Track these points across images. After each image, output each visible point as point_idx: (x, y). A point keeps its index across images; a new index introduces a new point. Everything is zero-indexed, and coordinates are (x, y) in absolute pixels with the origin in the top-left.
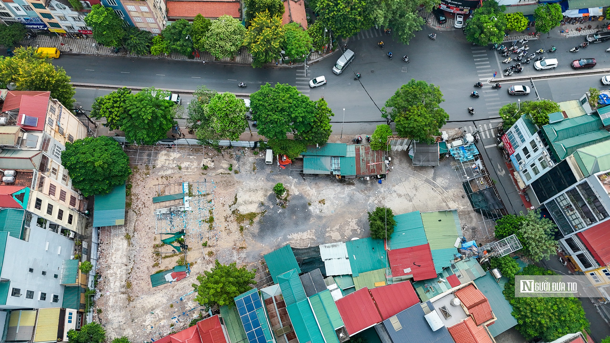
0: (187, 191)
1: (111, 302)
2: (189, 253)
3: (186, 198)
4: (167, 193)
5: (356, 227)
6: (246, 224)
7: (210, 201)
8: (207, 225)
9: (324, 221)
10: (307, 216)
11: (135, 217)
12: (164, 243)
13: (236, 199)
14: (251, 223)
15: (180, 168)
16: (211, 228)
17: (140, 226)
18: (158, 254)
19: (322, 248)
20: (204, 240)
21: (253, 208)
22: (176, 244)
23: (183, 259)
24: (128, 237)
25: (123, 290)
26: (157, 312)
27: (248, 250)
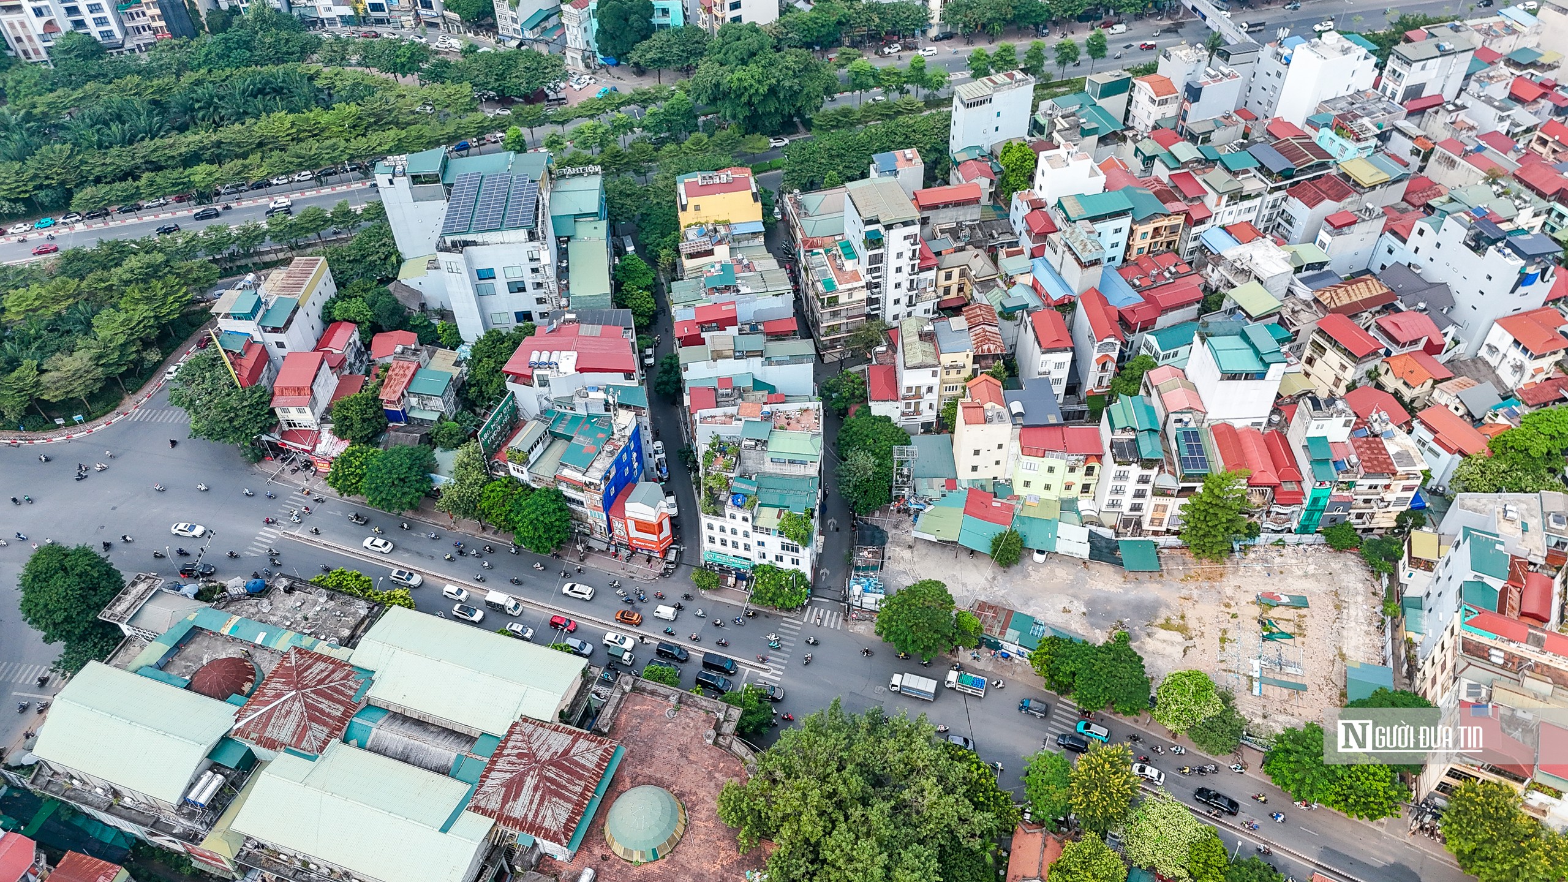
0: (1256, 684)
1: (1360, 599)
2: (1257, 614)
4: (1285, 691)
5: (1032, 573)
6: (1175, 621)
7: (1222, 661)
8: (1229, 636)
9: (1071, 591)
10: (1091, 603)
11: (1334, 678)
12: (1290, 636)
13: (1185, 651)
14: (1168, 620)
15: (1265, 717)
16: (1225, 632)
17: (1325, 664)
18: (1299, 626)
19: (1086, 555)
20: (1235, 621)
21: (1162, 634)
22: (1275, 630)
23: (1265, 611)
24: (1343, 657)
25: (1344, 605)
26: (1301, 573)
27: (1178, 595)
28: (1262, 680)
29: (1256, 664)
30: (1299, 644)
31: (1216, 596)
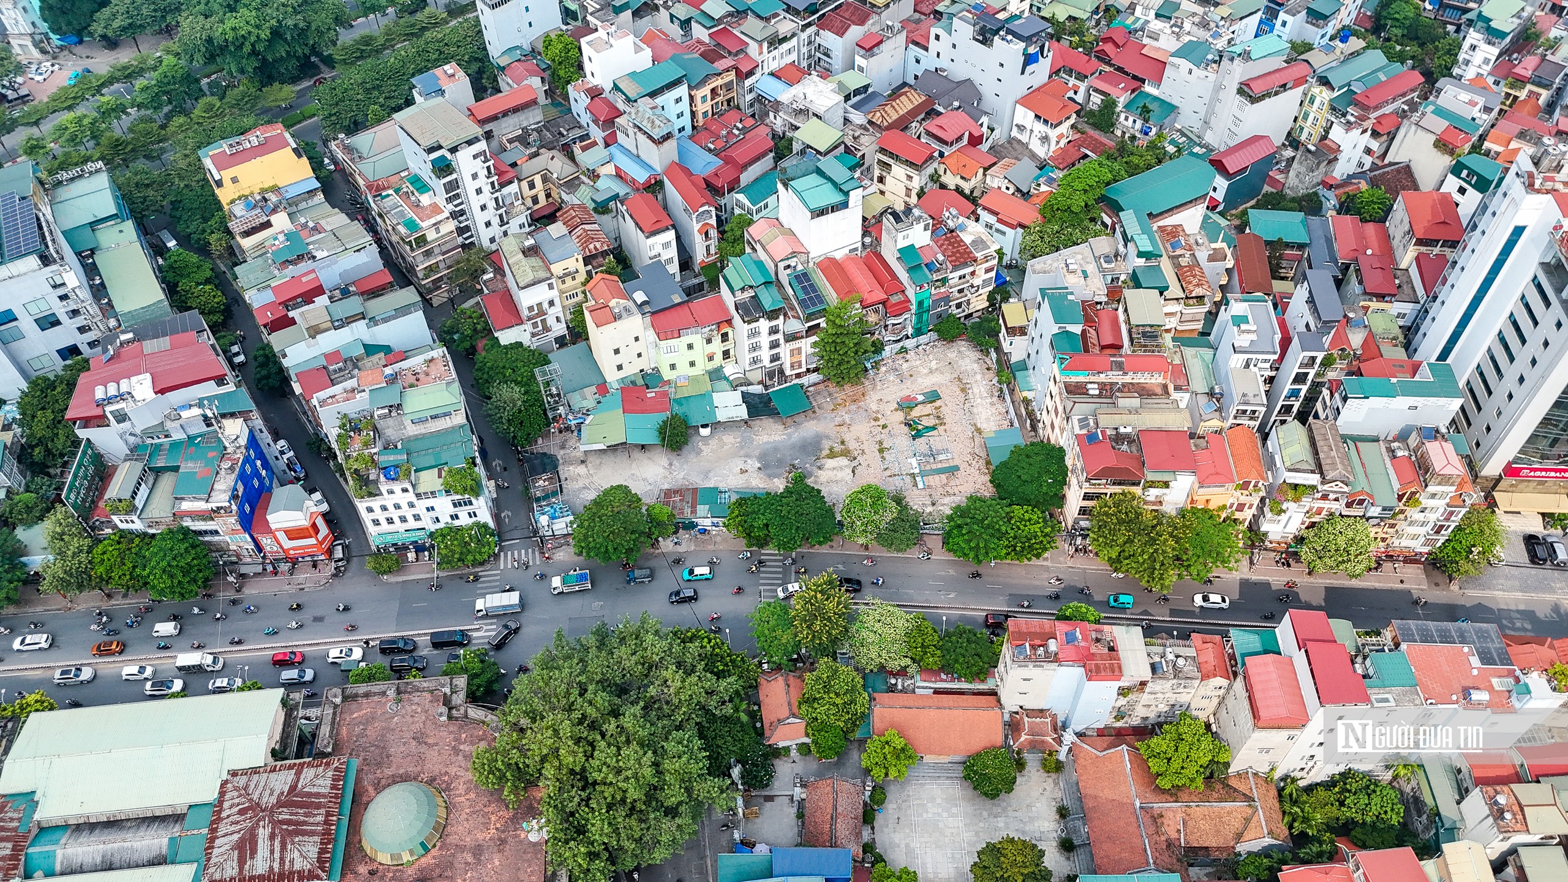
0: (918, 479)
1: (979, 377)
2: (902, 419)
3: (917, 471)
4: (943, 476)
5: (703, 448)
6: (838, 448)
7: (886, 470)
8: (885, 445)
9: (742, 453)
10: (760, 458)
11: (977, 451)
12: (934, 428)
13: (853, 472)
14: (831, 449)
15: (933, 504)
16: (881, 443)
17: (968, 442)
18: (938, 417)
19: (745, 416)
20: (886, 431)
21: (830, 463)
22: (920, 427)
23: (907, 414)
24: (979, 431)
25: (968, 386)
26: (926, 371)
27: (833, 424)
28: (923, 474)
29: (914, 462)
30: (942, 433)
31: (864, 414)
